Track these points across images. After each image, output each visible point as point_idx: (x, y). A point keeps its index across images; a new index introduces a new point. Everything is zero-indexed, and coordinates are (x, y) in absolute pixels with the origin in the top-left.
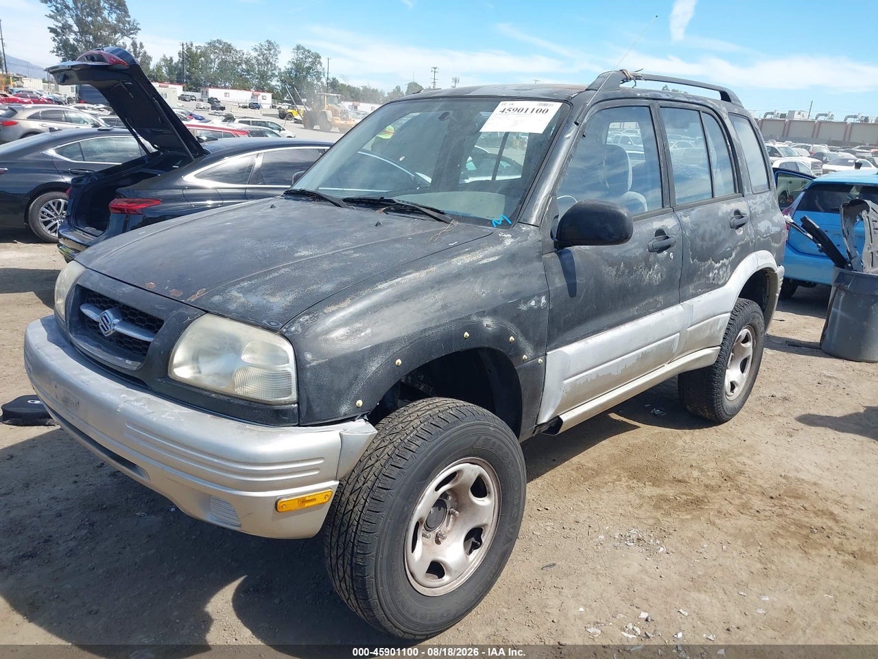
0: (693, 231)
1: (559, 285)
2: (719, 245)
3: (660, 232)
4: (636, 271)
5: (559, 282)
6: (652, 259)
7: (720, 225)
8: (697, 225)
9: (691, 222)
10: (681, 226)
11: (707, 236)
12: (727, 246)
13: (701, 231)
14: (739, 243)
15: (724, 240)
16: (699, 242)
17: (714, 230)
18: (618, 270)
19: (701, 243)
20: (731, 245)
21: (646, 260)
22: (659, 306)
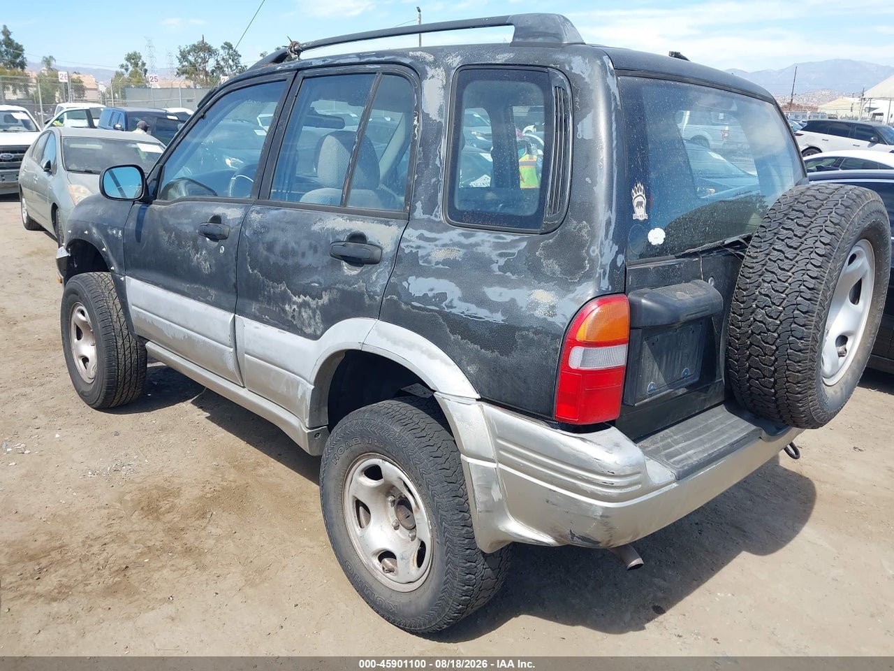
0: (255, 233)
1: (130, 228)
2: (298, 269)
3: (217, 219)
4: (184, 247)
5: (132, 225)
6: (200, 242)
7: (305, 243)
8: (265, 227)
9: (259, 222)
10: (244, 221)
11: (278, 248)
12: (316, 278)
13: (269, 237)
14: (339, 286)
15: (311, 270)
16: (261, 249)
17: (292, 244)
18: (170, 237)
19: (265, 253)
20: (322, 281)
21: (195, 240)
22: (209, 298)
